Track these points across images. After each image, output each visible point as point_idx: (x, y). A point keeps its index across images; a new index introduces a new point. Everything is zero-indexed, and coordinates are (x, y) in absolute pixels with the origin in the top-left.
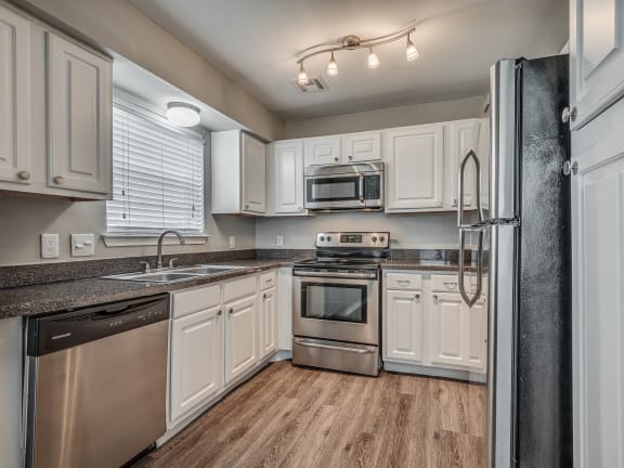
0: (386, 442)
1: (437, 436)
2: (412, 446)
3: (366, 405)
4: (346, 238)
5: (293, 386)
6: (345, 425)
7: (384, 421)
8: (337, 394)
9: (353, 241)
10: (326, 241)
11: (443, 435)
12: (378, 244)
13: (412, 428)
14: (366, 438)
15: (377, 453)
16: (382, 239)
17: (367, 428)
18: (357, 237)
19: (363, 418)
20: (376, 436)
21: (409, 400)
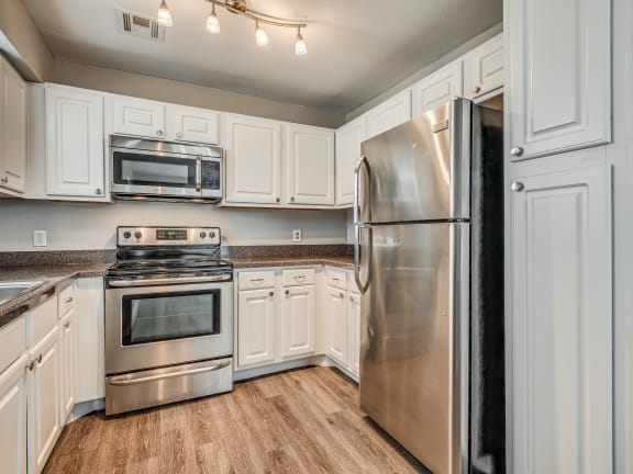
0: (298, 449)
1: (331, 422)
2: (321, 440)
3: (246, 424)
4: (163, 233)
5: (133, 444)
6: (244, 456)
7: (277, 430)
8: (202, 427)
9: (174, 238)
10: (133, 237)
11: (334, 418)
12: (208, 240)
13: (308, 425)
14: (277, 456)
15: (300, 464)
16: (213, 235)
17: (270, 447)
18: (180, 233)
19: (256, 439)
20: (284, 448)
21: (282, 401)
